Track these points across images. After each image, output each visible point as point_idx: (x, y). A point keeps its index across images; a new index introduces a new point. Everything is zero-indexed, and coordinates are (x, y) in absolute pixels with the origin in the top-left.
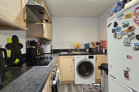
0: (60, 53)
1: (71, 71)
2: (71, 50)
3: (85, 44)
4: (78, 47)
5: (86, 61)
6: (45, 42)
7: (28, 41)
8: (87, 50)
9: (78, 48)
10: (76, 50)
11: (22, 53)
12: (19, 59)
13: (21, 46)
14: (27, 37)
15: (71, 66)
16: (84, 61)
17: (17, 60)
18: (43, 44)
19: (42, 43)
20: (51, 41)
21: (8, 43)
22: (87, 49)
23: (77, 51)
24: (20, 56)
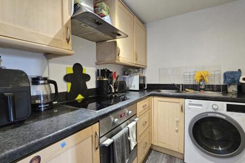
0: (159, 92)
1: (177, 131)
2: (185, 87)
3: (225, 73)
4: (202, 79)
5: (218, 115)
6: (130, 72)
7: (98, 70)
8: (233, 89)
9: (201, 83)
10: (195, 87)
11: (88, 88)
12: (82, 95)
13: (88, 77)
14: (97, 64)
15: (177, 122)
16: (210, 115)
17: (80, 97)
18: (127, 75)
19: (126, 73)
20: (143, 69)
21: (68, 73)
22: (230, 85)
23: (200, 90)
24: (84, 91)
